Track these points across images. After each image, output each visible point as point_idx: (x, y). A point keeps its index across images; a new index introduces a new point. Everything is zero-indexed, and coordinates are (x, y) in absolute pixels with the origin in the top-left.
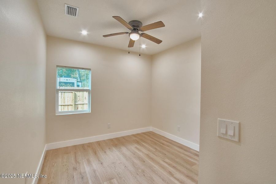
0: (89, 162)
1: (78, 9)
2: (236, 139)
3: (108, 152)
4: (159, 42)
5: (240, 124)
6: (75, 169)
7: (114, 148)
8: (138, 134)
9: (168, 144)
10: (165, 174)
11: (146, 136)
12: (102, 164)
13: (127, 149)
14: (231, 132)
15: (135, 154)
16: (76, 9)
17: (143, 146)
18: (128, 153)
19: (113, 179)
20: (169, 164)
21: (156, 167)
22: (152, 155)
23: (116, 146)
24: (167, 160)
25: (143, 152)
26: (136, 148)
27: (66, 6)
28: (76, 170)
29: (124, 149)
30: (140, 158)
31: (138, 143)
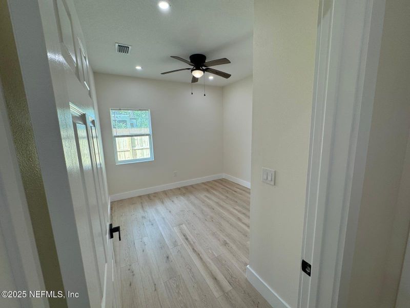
0: (157, 211)
1: (130, 47)
2: (272, 183)
3: (176, 201)
4: (227, 76)
5: (275, 172)
6: (143, 217)
7: (182, 198)
8: (208, 182)
9: (241, 191)
10: (233, 220)
11: (217, 184)
12: (170, 212)
13: (196, 197)
14: (269, 178)
15: (204, 203)
16: (128, 47)
17: (214, 194)
18: (197, 202)
19: (182, 224)
20: (239, 211)
21: (226, 214)
22: (222, 203)
23: (184, 195)
24: (237, 207)
25: (213, 200)
26: (206, 196)
27: (117, 45)
28: (145, 218)
29: (192, 198)
30: (209, 206)
31: (208, 191)
